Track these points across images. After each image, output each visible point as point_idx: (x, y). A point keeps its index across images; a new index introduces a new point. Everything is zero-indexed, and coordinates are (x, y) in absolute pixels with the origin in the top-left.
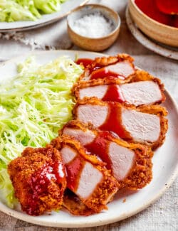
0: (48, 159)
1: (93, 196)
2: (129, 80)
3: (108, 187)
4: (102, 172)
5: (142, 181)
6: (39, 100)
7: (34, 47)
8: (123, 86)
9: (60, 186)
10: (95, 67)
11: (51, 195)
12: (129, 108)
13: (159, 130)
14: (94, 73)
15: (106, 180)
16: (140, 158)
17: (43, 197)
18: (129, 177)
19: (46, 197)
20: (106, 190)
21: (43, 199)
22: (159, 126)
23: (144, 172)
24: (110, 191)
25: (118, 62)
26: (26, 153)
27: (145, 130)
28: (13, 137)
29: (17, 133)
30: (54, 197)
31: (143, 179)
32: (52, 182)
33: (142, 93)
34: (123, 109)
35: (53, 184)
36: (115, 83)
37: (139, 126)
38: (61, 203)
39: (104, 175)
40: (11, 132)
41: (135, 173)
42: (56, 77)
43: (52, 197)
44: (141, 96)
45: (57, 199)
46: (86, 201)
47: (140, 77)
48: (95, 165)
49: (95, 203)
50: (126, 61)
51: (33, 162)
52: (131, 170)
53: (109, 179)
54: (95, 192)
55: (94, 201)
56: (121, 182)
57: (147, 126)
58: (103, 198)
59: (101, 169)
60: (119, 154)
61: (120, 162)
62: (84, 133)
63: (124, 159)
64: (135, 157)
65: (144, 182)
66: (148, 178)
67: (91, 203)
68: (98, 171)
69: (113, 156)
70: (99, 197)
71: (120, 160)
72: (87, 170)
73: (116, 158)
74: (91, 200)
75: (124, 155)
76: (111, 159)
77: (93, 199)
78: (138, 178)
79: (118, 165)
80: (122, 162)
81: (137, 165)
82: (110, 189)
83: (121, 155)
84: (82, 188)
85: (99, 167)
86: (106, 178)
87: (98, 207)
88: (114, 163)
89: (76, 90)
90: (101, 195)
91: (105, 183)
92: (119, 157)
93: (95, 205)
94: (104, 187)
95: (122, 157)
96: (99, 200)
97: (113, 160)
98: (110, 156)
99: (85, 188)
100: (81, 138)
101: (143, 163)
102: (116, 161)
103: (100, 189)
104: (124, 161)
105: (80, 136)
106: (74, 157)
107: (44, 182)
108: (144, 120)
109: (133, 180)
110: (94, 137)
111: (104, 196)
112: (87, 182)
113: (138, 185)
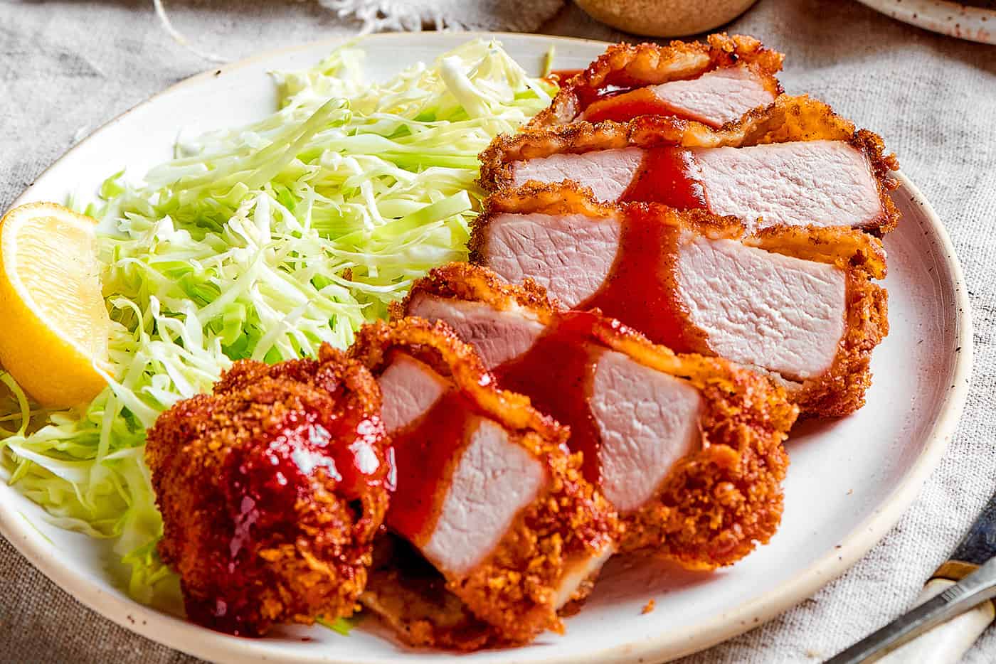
0: (313, 396)
1: (495, 561)
2: (739, 135)
3: (564, 529)
4: (544, 459)
5: (726, 526)
6: (336, 203)
7: (373, 23)
8: (715, 157)
9: (356, 509)
10: (604, 85)
11: (311, 539)
12: (713, 233)
13: (839, 328)
14: (594, 107)
15: (559, 495)
16: (721, 418)
17: (275, 545)
18: (666, 499)
19: (288, 550)
20: (557, 541)
21: (271, 555)
22: (839, 312)
23: (743, 486)
24: (575, 549)
25: (711, 67)
26: (231, 381)
27: (775, 326)
28: (191, 327)
29: (211, 311)
30: (324, 554)
31: (732, 517)
32: (316, 486)
33: (791, 189)
34: (685, 231)
35: (322, 494)
36: (677, 144)
37: (749, 308)
38: (356, 585)
39: (550, 474)
40: (188, 307)
41: (694, 482)
42: (428, 118)
43: (312, 548)
44: (790, 202)
45: (336, 561)
46: (464, 582)
47: (796, 129)
48: (518, 432)
49: (503, 596)
50: (744, 68)
51: (246, 406)
52: (678, 465)
53: (571, 489)
54: (505, 543)
55: (498, 583)
56: (629, 517)
57: (786, 310)
58: (540, 576)
59: (541, 446)
60: (635, 400)
61: (634, 433)
62: (494, 315)
63: (654, 421)
64: (700, 412)
65: (737, 528)
66: (761, 516)
67: (487, 590)
68: (525, 454)
69: (608, 410)
70: (521, 565)
71: (637, 425)
72: (482, 454)
73: (618, 419)
74: (487, 576)
75: (655, 406)
76: (600, 422)
77: (495, 575)
78: (708, 507)
79: (624, 447)
80: (645, 435)
81: (707, 445)
82: (575, 537)
83: (640, 403)
84: (454, 527)
85: (534, 441)
86: (559, 485)
87: (516, 613)
88: (608, 438)
89: (498, 161)
90: (531, 558)
91: (554, 505)
92: (632, 414)
93: (502, 605)
94: (547, 526)
95: (644, 414)
96: (521, 583)
97: (607, 428)
98: (598, 410)
99: (464, 526)
100: (483, 337)
101: (735, 442)
102: (619, 432)
103: (527, 532)
104: (654, 429)
105: (479, 329)
106: (433, 402)
107: (283, 481)
108: (775, 284)
109: (685, 512)
110: (539, 332)
111: (546, 565)
112: (479, 503)
113: (710, 539)
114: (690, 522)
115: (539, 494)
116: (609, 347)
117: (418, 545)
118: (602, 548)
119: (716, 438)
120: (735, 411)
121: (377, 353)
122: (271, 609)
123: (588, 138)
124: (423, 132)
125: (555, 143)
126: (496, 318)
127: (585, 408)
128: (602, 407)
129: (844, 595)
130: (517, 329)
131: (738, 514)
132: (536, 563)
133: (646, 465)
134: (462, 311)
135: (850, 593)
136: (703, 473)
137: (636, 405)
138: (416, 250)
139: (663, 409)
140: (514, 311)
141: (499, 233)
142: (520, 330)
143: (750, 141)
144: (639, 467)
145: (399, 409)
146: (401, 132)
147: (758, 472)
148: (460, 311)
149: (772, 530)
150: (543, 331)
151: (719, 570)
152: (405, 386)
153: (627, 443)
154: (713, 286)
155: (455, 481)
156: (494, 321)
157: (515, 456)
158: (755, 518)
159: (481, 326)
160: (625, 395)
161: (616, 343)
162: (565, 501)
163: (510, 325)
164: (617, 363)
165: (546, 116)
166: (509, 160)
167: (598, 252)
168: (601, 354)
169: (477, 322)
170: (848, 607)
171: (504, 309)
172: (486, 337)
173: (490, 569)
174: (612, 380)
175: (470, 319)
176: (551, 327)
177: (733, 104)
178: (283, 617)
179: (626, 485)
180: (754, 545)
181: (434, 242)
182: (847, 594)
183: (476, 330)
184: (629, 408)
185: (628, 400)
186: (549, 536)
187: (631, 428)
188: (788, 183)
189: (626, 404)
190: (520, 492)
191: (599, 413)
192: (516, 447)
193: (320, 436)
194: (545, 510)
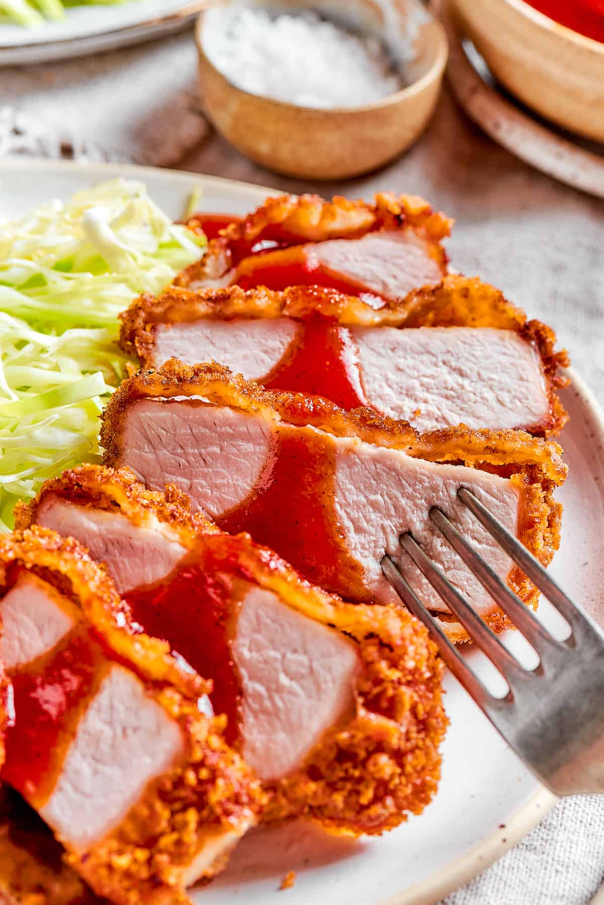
1: (121, 836)
2: (402, 315)
3: (200, 802)
4: (183, 722)
5: (378, 799)
7: (7, 141)
8: (375, 339)
10: (258, 239)
14: (248, 265)
15: (197, 766)
16: (378, 681)
18: (312, 772)
20: (192, 816)
23: (398, 756)
24: (210, 824)
25: (375, 227)
31: (384, 789)
33: (452, 380)
36: (334, 321)
39: (188, 741)
41: (345, 755)
42: (65, 267)
44: (452, 396)
46: (85, 857)
47: (462, 309)
48: (154, 685)
49: (128, 874)
50: (409, 232)
52: (329, 734)
53: (213, 760)
54: (133, 816)
55: (123, 861)
56: (271, 787)
58: (170, 854)
59: (180, 706)
60: (283, 650)
61: (280, 689)
62: (131, 531)
63: (302, 677)
64: (354, 673)
65: (389, 801)
66: (415, 785)
67: (110, 867)
68: (161, 712)
69: (252, 657)
70: (150, 842)
71: (284, 680)
72: (112, 707)
73: (263, 669)
74: (110, 853)
75: (304, 659)
76: (243, 672)
77: (120, 853)
78: (360, 780)
79: (267, 704)
80: (291, 692)
81: (362, 712)
82: (212, 811)
83: (290, 655)
84: (76, 789)
85: (171, 697)
86: (198, 755)
87: (141, 892)
88: (250, 690)
90: (162, 834)
91: (191, 777)
92: (278, 665)
93: (126, 883)
94: (179, 799)
95: (293, 668)
96: (150, 861)
97: (251, 678)
98: (241, 655)
99: (88, 790)
100: (117, 555)
101: (390, 712)
102: (262, 683)
103: (159, 806)
104: (302, 687)
105: (113, 544)
106: (59, 638)
109: (333, 787)
110: (180, 557)
111: (179, 843)
112: (105, 764)
113: (359, 813)
114: (338, 797)
115: (174, 763)
116: (256, 584)
117: (36, 804)
118: (241, 824)
119: (373, 705)
120: (395, 675)
123: (238, 305)
124: (59, 283)
125: (203, 308)
126: (133, 535)
127: (226, 653)
128: (247, 654)
129: (501, 867)
130: (155, 550)
131: (391, 786)
132: (167, 841)
133: (292, 729)
134: (97, 523)
135: (506, 864)
136: (358, 746)
137: (284, 656)
138: (41, 434)
139: (315, 665)
140: (154, 529)
141: (135, 423)
142: (159, 552)
143: (412, 322)
144: (284, 730)
145: (21, 641)
146: (35, 282)
147: (416, 739)
148: (94, 522)
149: (427, 801)
150: (186, 556)
152: (28, 614)
153: (271, 698)
154: (373, 505)
155: (80, 734)
156: (130, 538)
157: (149, 713)
158: (409, 790)
159: (115, 542)
160: (272, 642)
161: (264, 579)
162: (204, 774)
163: (148, 544)
164: (265, 604)
165: (195, 272)
167: (246, 455)
168: (248, 591)
169: (111, 537)
170: (505, 883)
171: (143, 525)
172: (120, 554)
173: (115, 844)
174: (259, 623)
175: (104, 532)
176: (192, 551)
177: (395, 271)
179: (268, 749)
180: (405, 817)
182: (503, 867)
183: (110, 546)
184: (275, 659)
185: (275, 649)
186: (184, 809)
187: (277, 681)
188: (450, 373)
189: (272, 653)
190: (153, 756)
191: (242, 660)
192: (151, 703)
194: (179, 782)
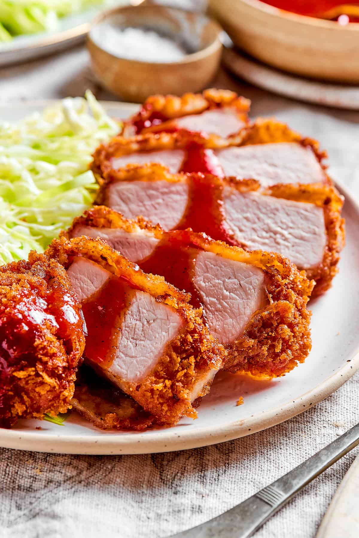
0: (33, 279)
1: (156, 374)
2: (238, 140)
3: (196, 352)
4: (180, 311)
5: (283, 351)
9: (68, 347)
11: (45, 364)
12: (243, 189)
13: (323, 239)
16: (278, 286)
17: (22, 369)
19: (31, 371)
20: (192, 360)
22: (322, 231)
23: (291, 326)
24: (202, 365)
25: (208, 109)
27: (286, 239)
30: (53, 373)
31: (286, 345)
32: (46, 331)
33: (271, 169)
34: (227, 188)
35: (49, 336)
37: (269, 230)
38: (69, 393)
41: (266, 324)
43: (45, 369)
45: (59, 378)
46: (138, 388)
48: (161, 297)
49: (161, 395)
52: (255, 314)
53: (199, 329)
54: (161, 363)
55: (160, 386)
56: (229, 346)
57: (291, 231)
58: (182, 382)
59: (178, 304)
60: (223, 279)
61: (225, 298)
62: (127, 235)
63: (236, 290)
64: (265, 282)
65: (289, 352)
66: (300, 345)
67: (152, 391)
68: (168, 309)
69: (206, 285)
70: (171, 375)
71: (227, 293)
72: (139, 311)
73: (213, 290)
74: (151, 383)
75: (236, 281)
76: (202, 293)
77: (156, 383)
78: (274, 339)
79: (219, 306)
80: (233, 299)
81: (272, 301)
82: (202, 358)
83: (227, 280)
84: (126, 355)
85: (172, 301)
86: (192, 326)
87: (168, 406)
88: (208, 302)
89: (102, 157)
90: (178, 371)
91: (190, 338)
92: (222, 286)
93: (161, 401)
94: (186, 351)
95: (230, 286)
96: (173, 387)
97: (207, 296)
98: (200, 286)
99: (134, 355)
100: (121, 248)
102: (215, 298)
103: (174, 355)
104: (237, 295)
105: (117, 243)
106: (103, 282)
107: (26, 328)
108: (282, 216)
109: (261, 343)
110: (157, 243)
111: (186, 375)
112: (141, 340)
113: (274, 358)
114: (265, 348)
115: (179, 332)
116: (203, 249)
118: (217, 365)
119: (277, 297)
120: (285, 282)
121: (64, 256)
122: (19, 409)
125: (135, 147)
126: (129, 237)
127: (192, 284)
128: (203, 284)
130: (142, 242)
131: (290, 343)
132: (180, 374)
133: (235, 315)
134: (107, 234)
136: (272, 318)
137: (224, 282)
138: (64, 206)
139: (242, 282)
140: (138, 232)
141: (115, 193)
142: (144, 243)
143: (243, 144)
144: (231, 317)
145: (82, 288)
147: (299, 319)
148: (105, 234)
149: (306, 354)
150: (159, 242)
151: (275, 379)
152: (84, 274)
153: (221, 303)
154: (247, 219)
155: (123, 328)
156: (127, 239)
157: (161, 311)
158: (297, 347)
159: (119, 242)
160: (216, 276)
161: (206, 246)
162: (196, 336)
163: (138, 241)
164: (209, 258)
166: (109, 157)
167: (176, 202)
168: (198, 254)
169: (116, 240)
171: (133, 231)
172: (123, 248)
173: (154, 379)
174: (207, 268)
175: (111, 238)
176: (162, 240)
178: (26, 415)
179: (223, 328)
180: (297, 364)
181: (74, 201)
183: (116, 245)
184: (219, 284)
185: (218, 279)
186: (187, 357)
187: (223, 294)
188: (269, 167)
189: (217, 281)
190: (167, 331)
191: (201, 288)
192: (161, 305)
193: (42, 303)
194: (184, 341)
